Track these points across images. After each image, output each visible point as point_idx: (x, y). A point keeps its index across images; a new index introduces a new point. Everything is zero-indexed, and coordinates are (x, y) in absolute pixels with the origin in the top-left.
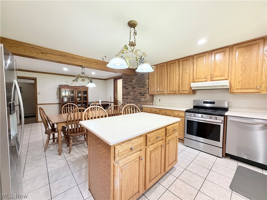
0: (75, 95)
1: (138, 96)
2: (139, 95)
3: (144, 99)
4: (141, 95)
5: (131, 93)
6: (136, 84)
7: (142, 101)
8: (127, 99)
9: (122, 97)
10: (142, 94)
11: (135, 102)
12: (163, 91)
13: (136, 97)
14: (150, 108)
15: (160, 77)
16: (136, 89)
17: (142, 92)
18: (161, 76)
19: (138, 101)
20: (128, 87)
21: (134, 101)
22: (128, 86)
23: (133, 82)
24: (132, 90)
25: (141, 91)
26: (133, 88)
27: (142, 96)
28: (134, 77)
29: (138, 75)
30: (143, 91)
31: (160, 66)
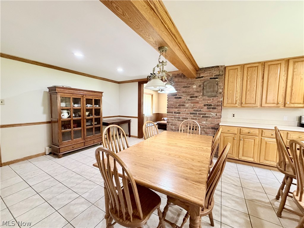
0: (82, 106)
1: (202, 110)
2: (206, 107)
3: (216, 113)
4: (208, 108)
5: (187, 105)
6: (198, 92)
7: (211, 116)
8: (180, 113)
9: (167, 110)
10: (211, 107)
11: (195, 118)
12: (252, 102)
13: (197, 111)
14: (237, 128)
15: (248, 82)
16: (198, 99)
17: (212, 104)
18: (250, 82)
19: (203, 117)
20: (182, 95)
21: (194, 116)
22: (180, 94)
23: (193, 88)
24: (189, 100)
25: (208, 102)
26: (191, 97)
27: (211, 110)
28: (195, 81)
29: (204, 78)
30: (214, 102)
31: (248, 68)
